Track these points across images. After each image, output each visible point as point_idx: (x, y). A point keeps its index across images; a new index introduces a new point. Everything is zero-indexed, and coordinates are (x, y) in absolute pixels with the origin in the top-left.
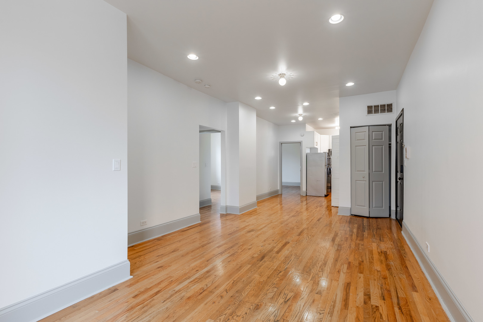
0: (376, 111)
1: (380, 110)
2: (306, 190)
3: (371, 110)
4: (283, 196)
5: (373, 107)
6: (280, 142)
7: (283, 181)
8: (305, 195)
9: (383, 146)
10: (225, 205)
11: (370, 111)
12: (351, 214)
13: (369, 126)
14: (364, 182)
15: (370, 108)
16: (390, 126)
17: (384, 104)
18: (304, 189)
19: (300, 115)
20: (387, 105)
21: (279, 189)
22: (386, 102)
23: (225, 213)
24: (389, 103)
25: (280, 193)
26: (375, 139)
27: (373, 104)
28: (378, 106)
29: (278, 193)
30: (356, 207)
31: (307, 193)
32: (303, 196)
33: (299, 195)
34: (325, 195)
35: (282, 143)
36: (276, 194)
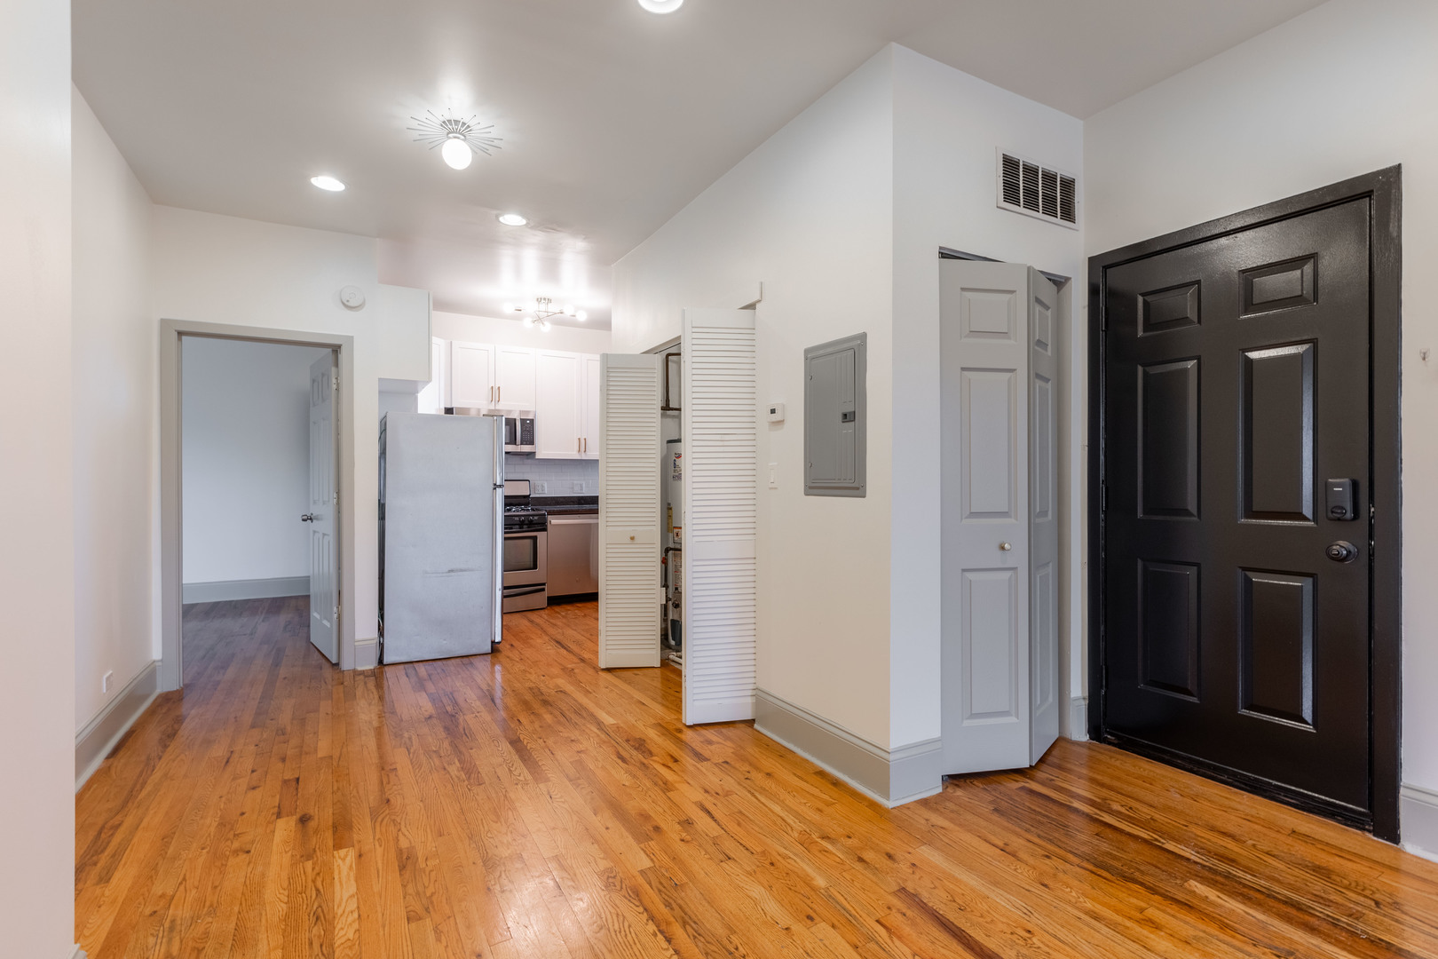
1: (1040, 194)
2: (381, 628)
6: (164, 323)
8: (371, 665)
12: (943, 779)
18: (363, 626)
21: (156, 653)
25: (165, 686)
29: (154, 688)
30: (967, 723)
31: (381, 646)
32: (362, 673)
33: (328, 672)
34: (493, 642)
35: (180, 334)
36: (147, 697)
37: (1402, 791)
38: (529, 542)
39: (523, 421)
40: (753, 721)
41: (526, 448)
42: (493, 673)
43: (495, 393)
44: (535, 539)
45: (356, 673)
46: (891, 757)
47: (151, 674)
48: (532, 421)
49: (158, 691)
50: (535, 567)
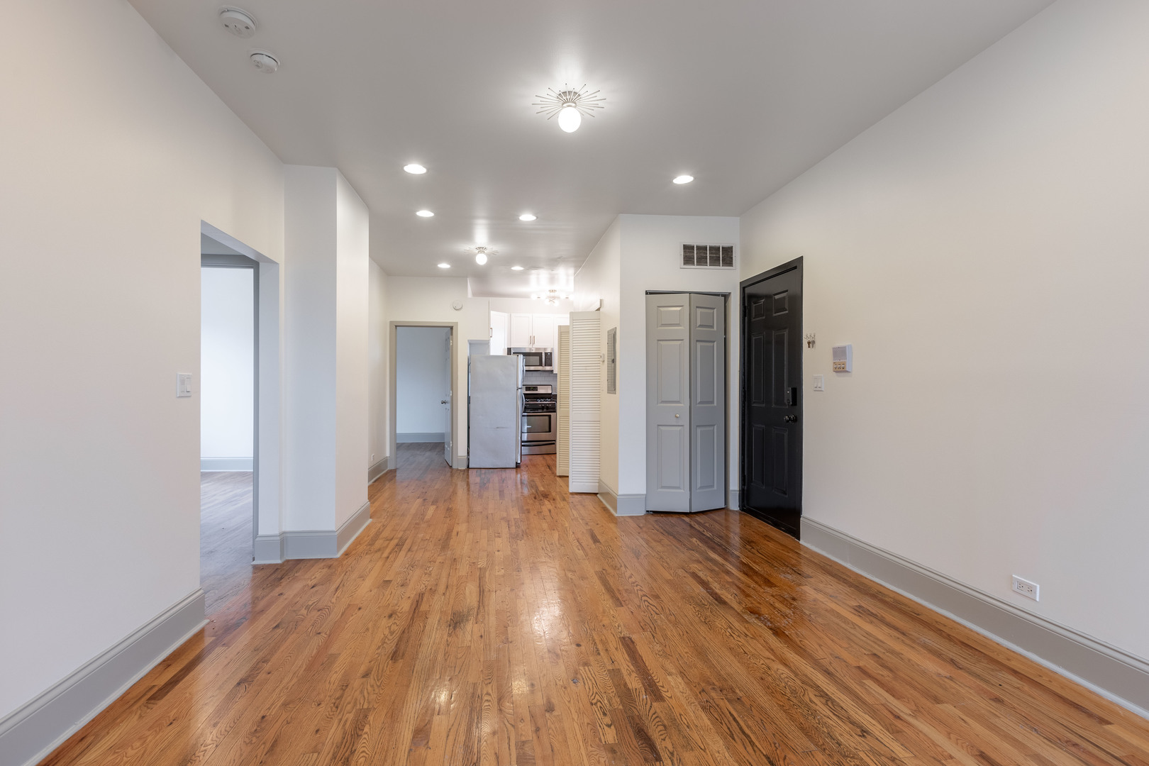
0: (702, 261)
1: (708, 257)
2: (468, 453)
3: (694, 255)
4: (398, 474)
5: (695, 249)
6: (391, 322)
7: (398, 431)
8: (464, 468)
9: (715, 343)
10: (277, 532)
11: (689, 257)
12: (647, 511)
13: (690, 293)
14: (679, 428)
15: (688, 249)
16: (726, 296)
17: (717, 245)
18: (461, 451)
19: (481, 249)
20: (710, 247)
21: (388, 454)
22: (721, 242)
23: (279, 561)
24: (726, 245)
25: (391, 467)
26: (701, 326)
27: (695, 241)
28: (706, 248)
29: (387, 467)
30: (660, 490)
31: (468, 459)
32: (460, 470)
33: (448, 469)
34: (517, 463)
35: (396, 326)
36: (384, 470)
37: (801, 519)
38: (547, 418)
39: (546, 354)
40: (597, 494)
41: (548, 368)
42: (516, 477)
43: (532, 340)
44: (550, 416)
45: (458, 470)
46: (618, 497)
47: (385, 461)
48: (551, 353)
49: (388, 469)
50: (550, 431)
